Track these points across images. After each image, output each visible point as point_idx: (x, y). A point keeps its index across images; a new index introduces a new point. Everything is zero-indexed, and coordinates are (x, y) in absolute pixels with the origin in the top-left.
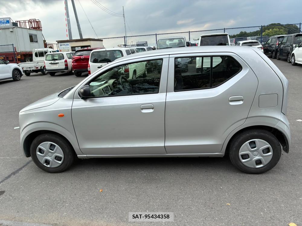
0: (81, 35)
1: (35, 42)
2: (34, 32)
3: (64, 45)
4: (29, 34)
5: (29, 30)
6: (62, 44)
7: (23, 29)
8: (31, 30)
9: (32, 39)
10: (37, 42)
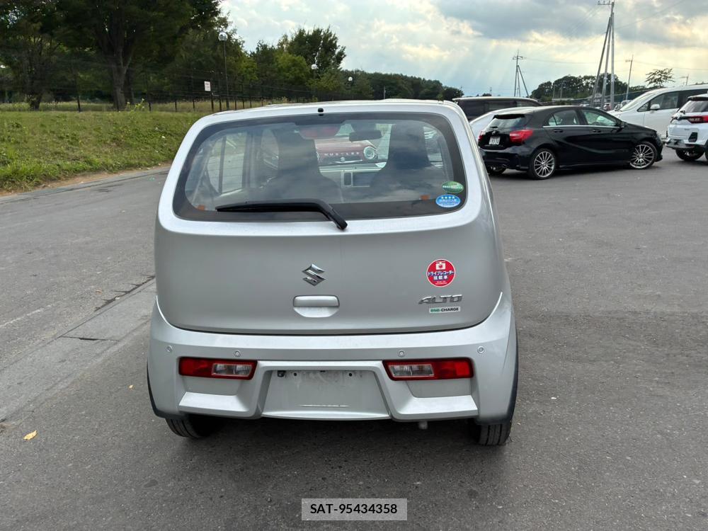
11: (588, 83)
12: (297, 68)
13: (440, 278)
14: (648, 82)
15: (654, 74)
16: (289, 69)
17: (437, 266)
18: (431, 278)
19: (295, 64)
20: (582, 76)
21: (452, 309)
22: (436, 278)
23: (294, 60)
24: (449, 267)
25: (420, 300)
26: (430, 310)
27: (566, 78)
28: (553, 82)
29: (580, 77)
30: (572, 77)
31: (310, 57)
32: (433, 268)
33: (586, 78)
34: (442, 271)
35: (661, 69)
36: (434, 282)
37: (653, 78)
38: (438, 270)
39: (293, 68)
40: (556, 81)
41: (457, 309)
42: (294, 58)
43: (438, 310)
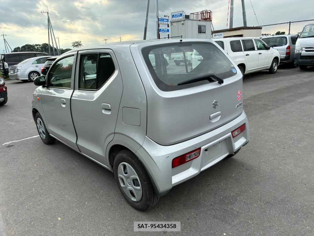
0: (245, 23)
1: (203, 33)
2: (203, 23)
3: (218, 35)
4: (198, 26)
5: (198, 22)
6: (216, 34)
7: (193, 21)
8: (201, 22)
9: (201, 30)
10: (205, 33)
11: (38, 48)
14: (73, 46)
15: (75, 43)
17: (239, 93)
20: (34, 45)
27: (26, 45)
28: (20, 47)
29: (33, 45)
30: (30, 45)
33: (36, 45)
35: (77, 41)
37: (75, 45)
38: (239, 95)
40: (22, 47)
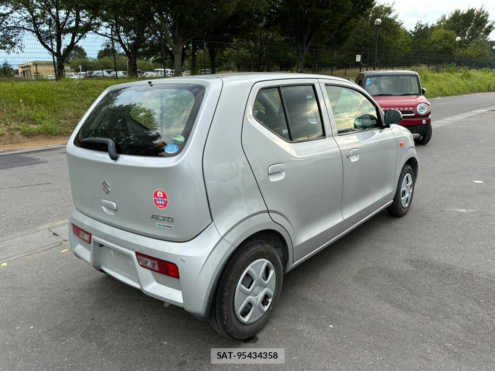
12: (448, 41)
13: (160, 202)
16: (441, 41)
17: (158, 193)
18: (155, 201)
19: (446, 37)
21: (168, 227)
22: (158, 202)
23: (447, 34)
24: (165, 196)
25: (151, 215)
26: (157, 224)
31: (462, 31)
32: (156, 195)
34: (161, 198)
36: (157, 205)
38: (159, 197)
39: (444, 40)
41: (171, 227)
42: (446, 32)
43: (160, 225)
